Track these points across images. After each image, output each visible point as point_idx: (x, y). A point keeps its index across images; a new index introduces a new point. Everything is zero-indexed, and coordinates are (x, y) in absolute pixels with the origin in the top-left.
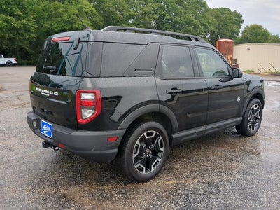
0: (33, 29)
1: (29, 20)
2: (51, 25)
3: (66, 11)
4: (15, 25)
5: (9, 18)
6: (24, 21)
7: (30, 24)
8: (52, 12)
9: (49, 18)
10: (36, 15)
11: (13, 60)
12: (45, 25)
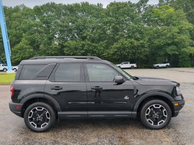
0: (146, 45)
1: (144, 40)
2: (159, 41)
3: (170, 31)
4: (136, 44)
5: (133, 40)
6: (141, 41)
7: (145, 43)
8: (160, 33)
9: (158, 37)
10: (149, 37)
11: (135, 65)
12: (155, 42)
